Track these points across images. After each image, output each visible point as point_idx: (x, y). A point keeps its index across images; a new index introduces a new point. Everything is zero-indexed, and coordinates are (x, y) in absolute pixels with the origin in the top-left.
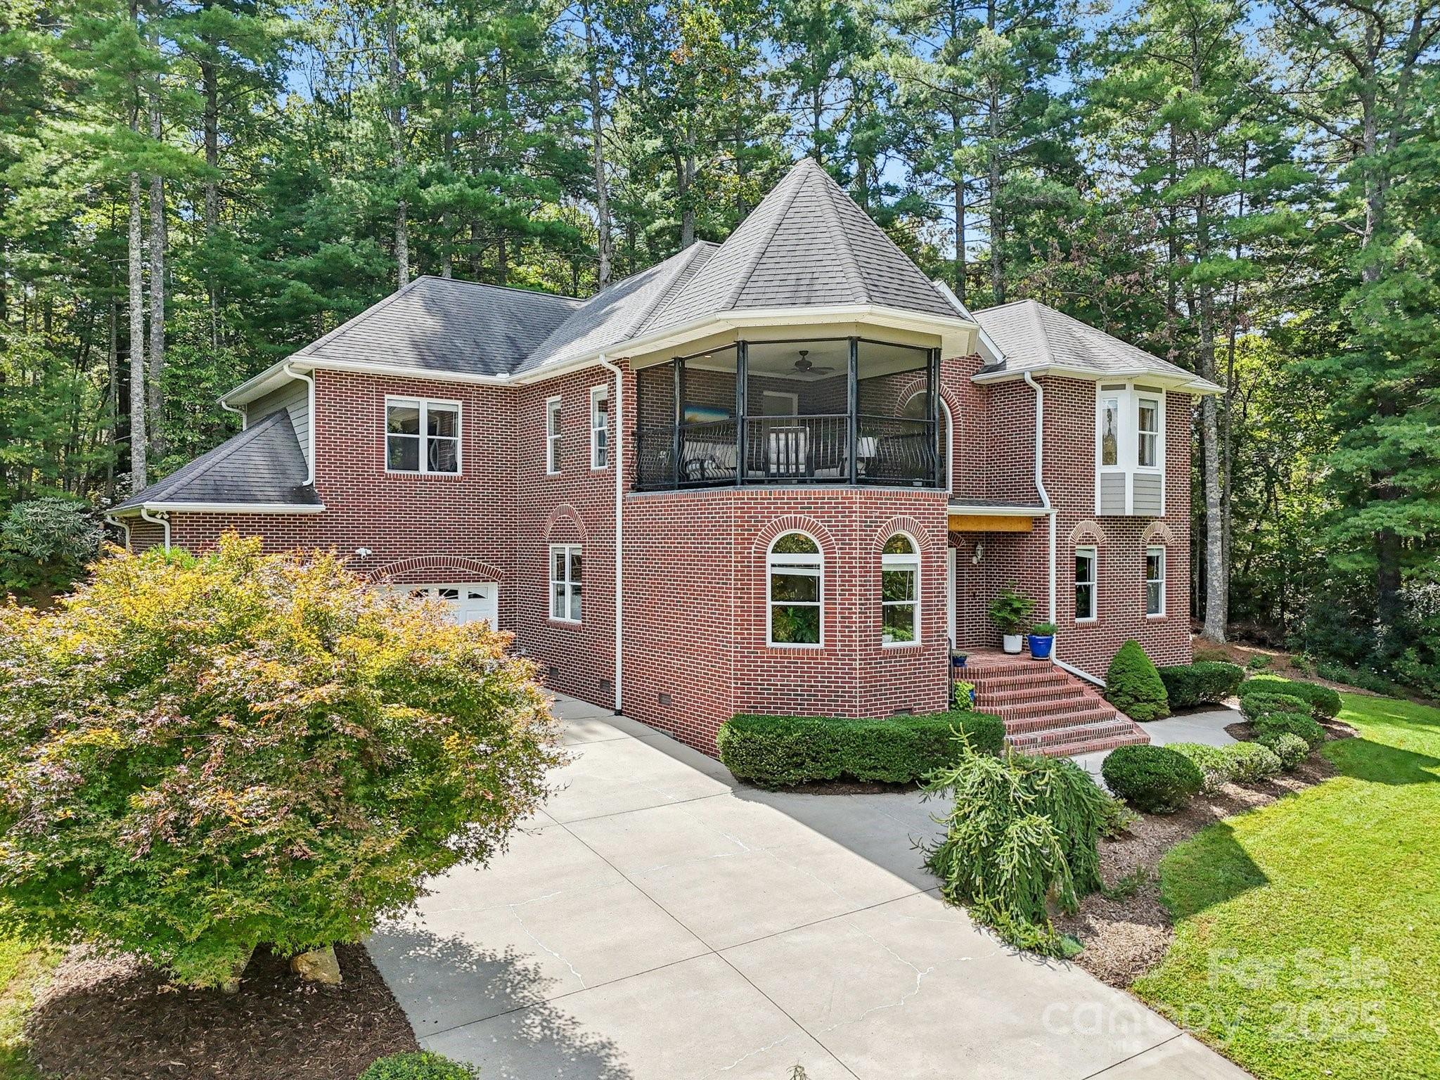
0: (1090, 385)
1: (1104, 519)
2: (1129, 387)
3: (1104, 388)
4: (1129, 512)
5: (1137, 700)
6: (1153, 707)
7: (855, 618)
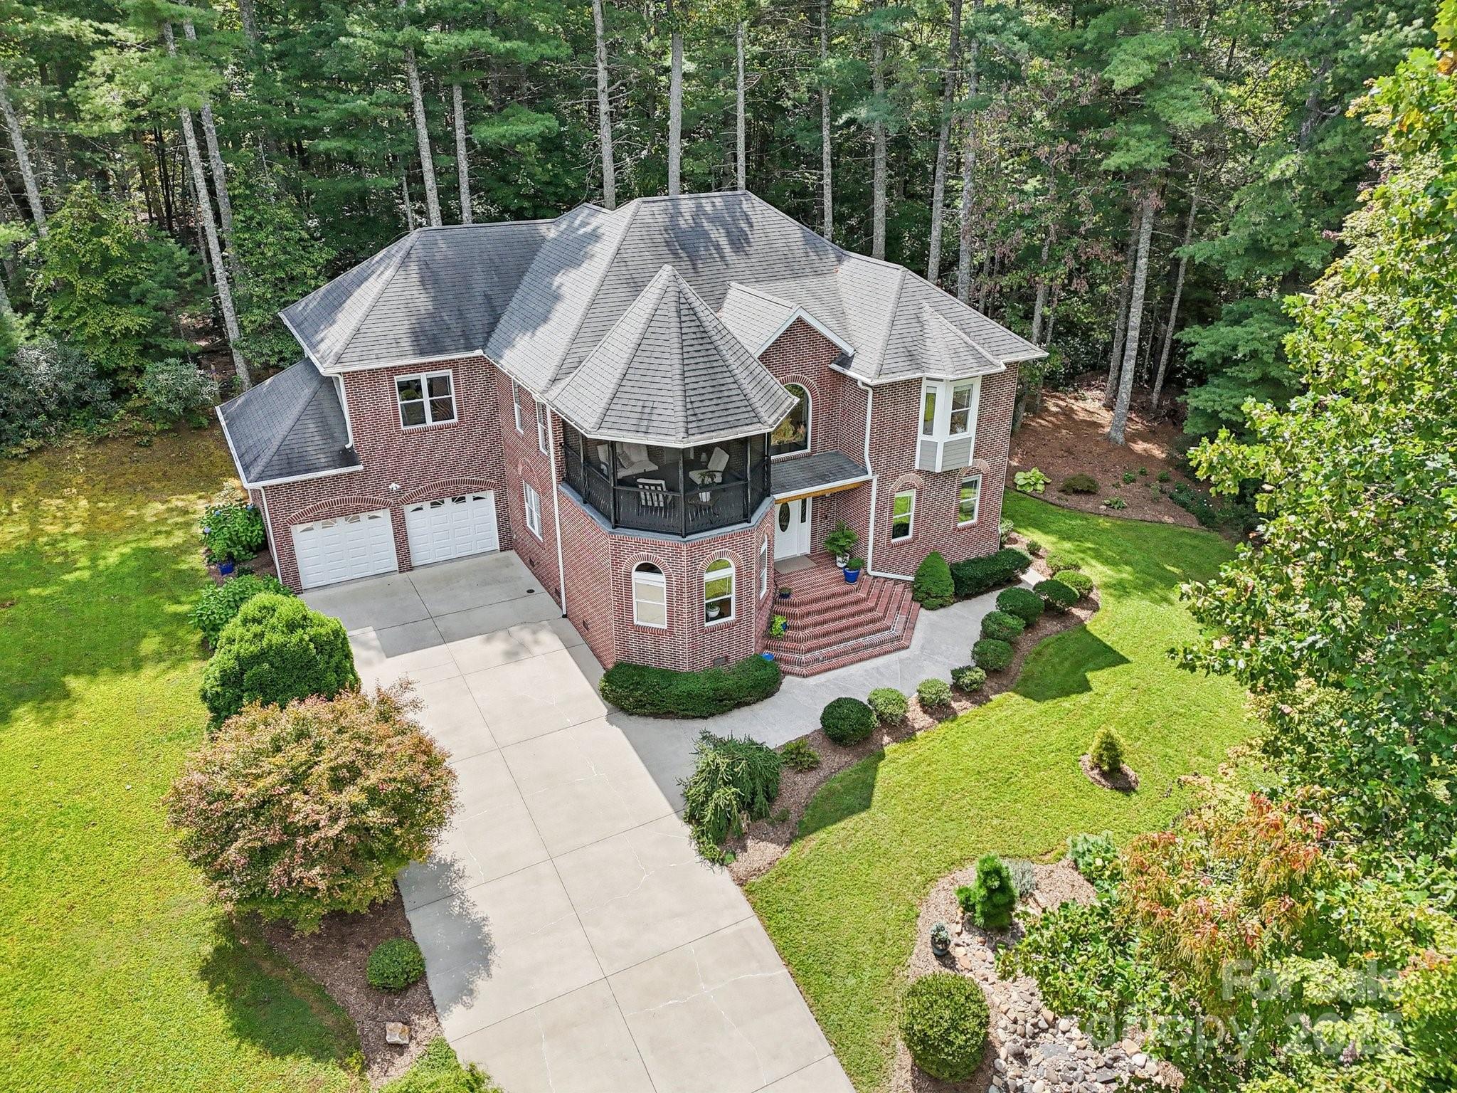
0: (917, 381)
1: (921, 472)
2: (945, 382)
3: (929, 379)
4: (938, 470)
5: (929, 596)
6: (939, 601)
7: (685, 616)
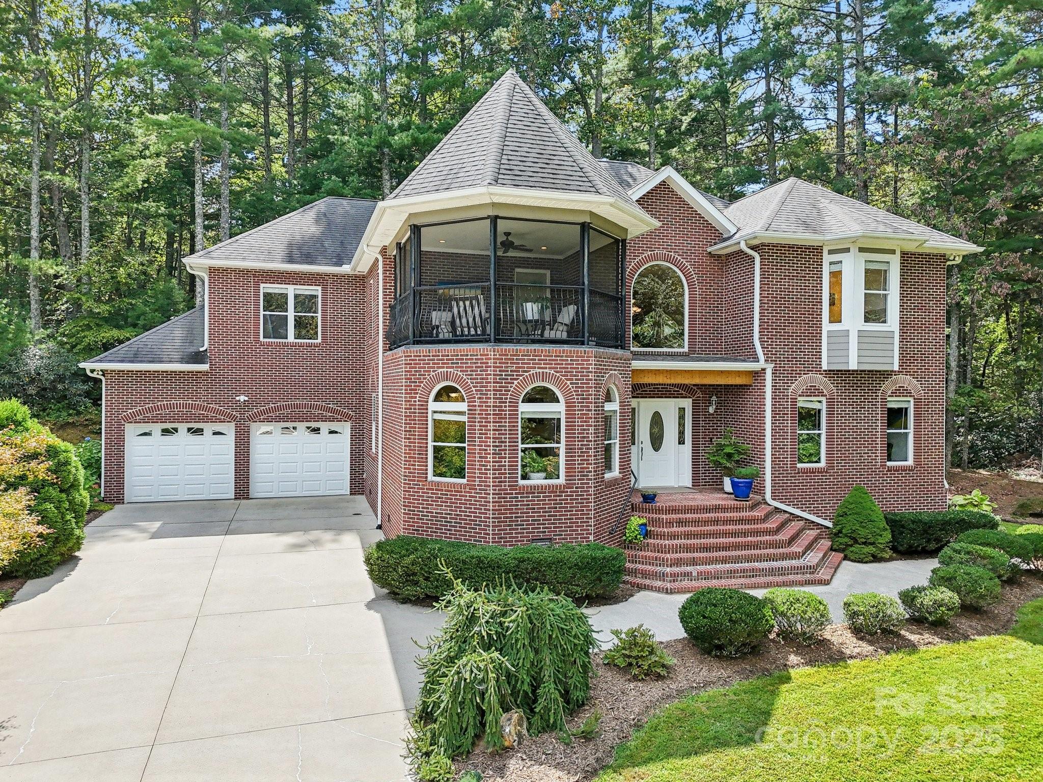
0: (816, 251)
1: (830, 373)
2: (854, 250)
3: (831, 252)
4: (853, 366)
5: (856, 541)
6: (871, 549)
7: (490, 458)
